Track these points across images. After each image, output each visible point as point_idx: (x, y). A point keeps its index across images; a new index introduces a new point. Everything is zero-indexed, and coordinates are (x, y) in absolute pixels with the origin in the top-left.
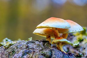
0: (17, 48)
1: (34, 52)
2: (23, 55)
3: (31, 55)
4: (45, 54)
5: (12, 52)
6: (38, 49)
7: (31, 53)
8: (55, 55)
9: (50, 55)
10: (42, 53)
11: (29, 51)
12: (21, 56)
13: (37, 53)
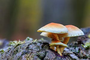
0: (21, 48)
1: (32, 52)
2: (22, 55)
3: (29, 55)
4: (39, 56)
5: (16, 51)
6: (36, 50)
7: (29, 53)
8: (47, 56)
9: (43, 56)
10: (37, 55)
11: (27, 52)
12: (20, 56)
13: (34, 54)
